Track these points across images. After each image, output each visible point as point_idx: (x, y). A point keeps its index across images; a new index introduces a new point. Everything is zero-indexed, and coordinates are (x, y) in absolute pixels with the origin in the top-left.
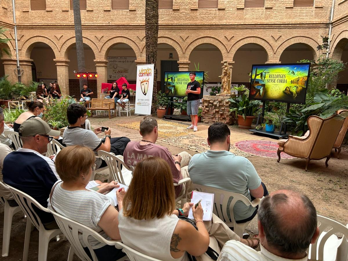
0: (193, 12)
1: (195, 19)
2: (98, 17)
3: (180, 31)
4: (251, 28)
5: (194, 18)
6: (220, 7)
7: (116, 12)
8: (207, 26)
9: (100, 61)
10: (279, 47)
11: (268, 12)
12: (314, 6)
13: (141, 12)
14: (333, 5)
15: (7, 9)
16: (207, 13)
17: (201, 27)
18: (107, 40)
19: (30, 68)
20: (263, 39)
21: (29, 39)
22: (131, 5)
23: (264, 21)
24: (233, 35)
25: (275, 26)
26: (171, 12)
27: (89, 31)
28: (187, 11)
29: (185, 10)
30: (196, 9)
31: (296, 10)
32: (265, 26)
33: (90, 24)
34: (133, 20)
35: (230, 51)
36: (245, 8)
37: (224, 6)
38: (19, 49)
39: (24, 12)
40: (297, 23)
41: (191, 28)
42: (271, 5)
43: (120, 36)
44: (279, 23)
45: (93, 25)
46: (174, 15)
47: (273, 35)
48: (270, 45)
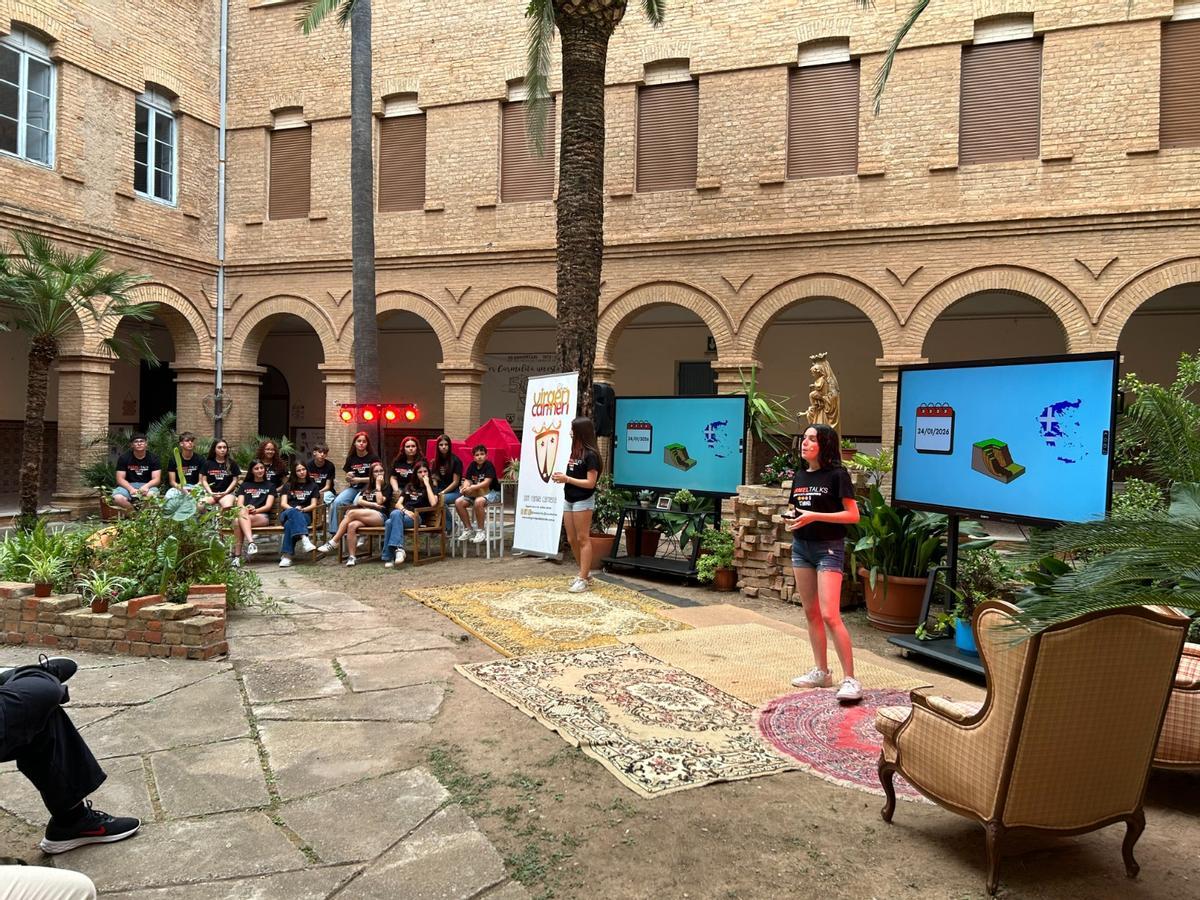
0: (767, 191)
1: (773, 216)
2: (458, 229)
3: (721, 259)
4: (988, 234)
6: (864, 168)
7: (512, 208)
8: (819, 238)
9: (458, 367)
10: (1112, 299)
11: (1053, 175)
15: (197, 219)
16: (818, 193)
17: (796, 240)
18: (482, 299)
19: (255, 394)
20: (1043, 275)
21: (256, 306)
23: (1039, 208)
24: (918, 264)
25: (1088, 222)
26: (690, 198)
27: (427, 273)
28: (747, 190)
29: (739, 188)
30: (777, 180)
32: (1044, 225)
33: (431, 250)
35: (911, 322)
36: (963, 168)
37: (879, 165)
38: (226, 336)
39: (248, 225)
40: (1178, 208)
42: (1067, 147)
43: (523, 284)
44: (1103, 212)
45: (440, 253)
46: (700, 208)
47: (1081, 257)
48: (1074, 296)
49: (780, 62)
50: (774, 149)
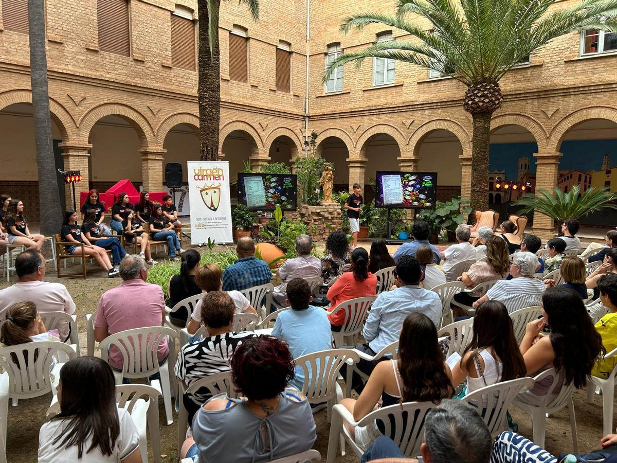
0: (165, 70)
1: (168, 82)
3: (146, 97)
4: (238, 109)
5: (167, 80)
7: (17, 37)
8: (187, 97)
10: (267, 138)
11: (254, 91)
12: (291, 93)
13: (74, 50)
14: (307, 94)
16: (184, 77)
17: (179, 96)
20: (252, 126)
22: (51, 31)
23: (251, 103)
25: (262, 110)
26: (130, 63)
28: (156, 66)
29: (153, 64)
30: (170, 66)
31: (278, 94)
32: (253, 109)
34: (56, 61)
36: (231, 80)
41: (164, 96)
42: (256, 82)
44: (266, 108)
46: (135, 69)
47: (260, 122)
48: (259, 136)
49: (169, 9)
50: (167, 50)
